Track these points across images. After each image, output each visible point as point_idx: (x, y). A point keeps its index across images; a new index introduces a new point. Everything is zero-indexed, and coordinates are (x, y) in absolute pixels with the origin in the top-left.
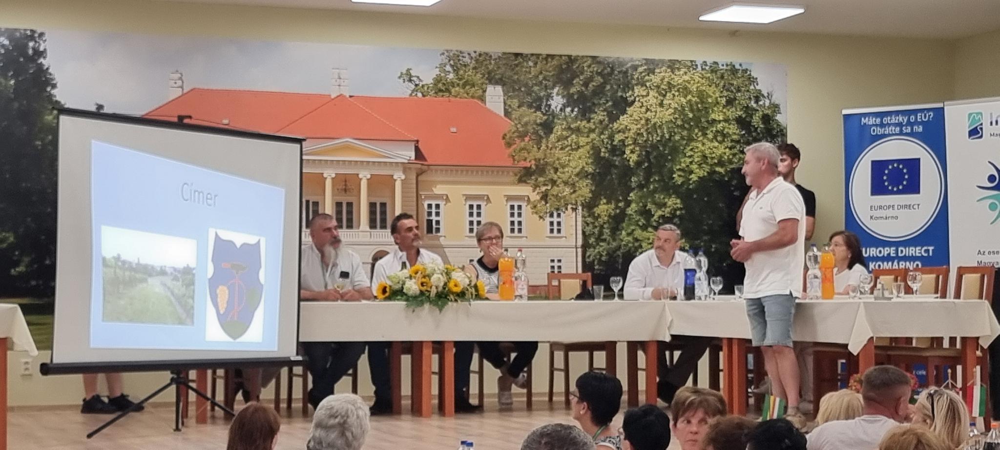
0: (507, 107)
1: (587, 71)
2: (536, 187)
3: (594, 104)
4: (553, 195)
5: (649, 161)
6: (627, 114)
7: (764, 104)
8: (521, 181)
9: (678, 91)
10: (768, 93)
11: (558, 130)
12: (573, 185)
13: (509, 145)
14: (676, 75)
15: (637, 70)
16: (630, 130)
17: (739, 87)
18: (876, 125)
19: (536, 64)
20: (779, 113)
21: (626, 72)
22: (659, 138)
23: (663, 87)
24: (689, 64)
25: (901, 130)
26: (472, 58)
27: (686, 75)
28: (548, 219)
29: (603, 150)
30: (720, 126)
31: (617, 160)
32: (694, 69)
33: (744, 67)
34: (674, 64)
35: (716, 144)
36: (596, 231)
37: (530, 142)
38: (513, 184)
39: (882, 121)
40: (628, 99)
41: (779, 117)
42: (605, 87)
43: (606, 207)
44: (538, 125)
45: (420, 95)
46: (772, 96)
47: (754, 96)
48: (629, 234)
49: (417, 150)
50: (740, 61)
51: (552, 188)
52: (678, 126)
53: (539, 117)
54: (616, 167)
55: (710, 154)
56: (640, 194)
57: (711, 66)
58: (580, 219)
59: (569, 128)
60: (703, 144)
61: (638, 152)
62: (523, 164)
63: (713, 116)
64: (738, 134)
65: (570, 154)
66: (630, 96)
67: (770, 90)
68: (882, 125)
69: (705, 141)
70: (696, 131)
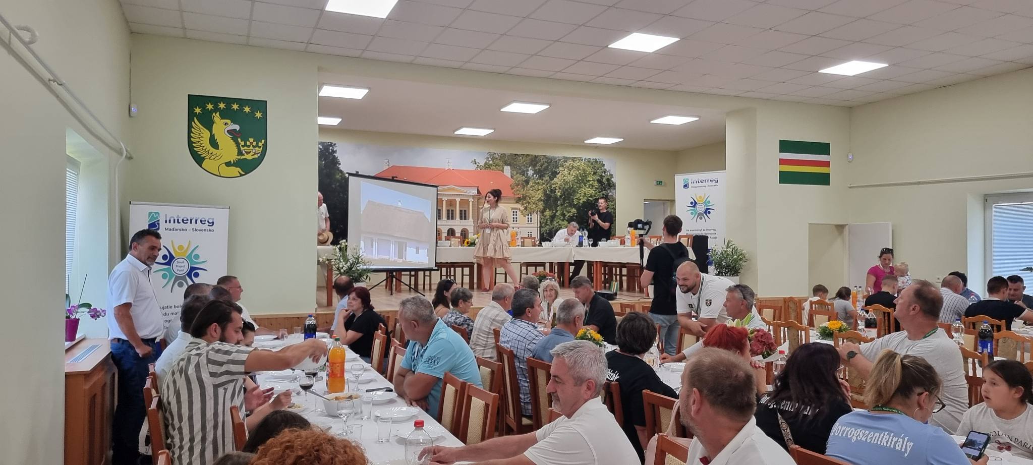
0: (512, 174)
1: (542, 161)
2: (522, 204)
3: (544, 174)
4: (529, 208)
5: (565, 195)
6: (557, 177)
7: (607, 174)
8: (517, 202)
9: (576, 169)
11: (531, 183)
12: (536, 204)
13: (512, 189)
14: (575, 163)
15: (560, 161)
16: (558, 183)
17: (598, 168)
19: (523, 158)
21: (556, 162)
22: (568, 187)
23: (570, 167)
24: (580, 159)
26: (498, 155)
27: (579, 163)
28: (527, 217)
29: (547, 191)
30: (591, 182)
31: (553, 195)
32: (581, 161)
33: (600, 160)
34: (574, 159)
35: (590, 189)
36: (545, 221)
37: (520, 188)
38: (514, 203)
40: (557, 171)
41: (613, 179)
42: (548, 167)
43: (548, 212)
44: (523, 181)
45: (479, 169)
46: (610, 171)
47: (604, 171)
48: (557, 223)
49: (478, 190)
50: (599, 158)
51: (529, 205)
52: (576, 182)
53: (524, 178)
54: (553, 197)
55: (587, 193)
56: (561, 207)
57: (588, 160)
58: (539, 217)
59: (535, 183)
60: (585, 189)
61: (561, 192)
62: (518, 196)
63: (588, 179)
64: (598, 186)
65: (536, 192)
67: (610, 169)
70: (582, 184)
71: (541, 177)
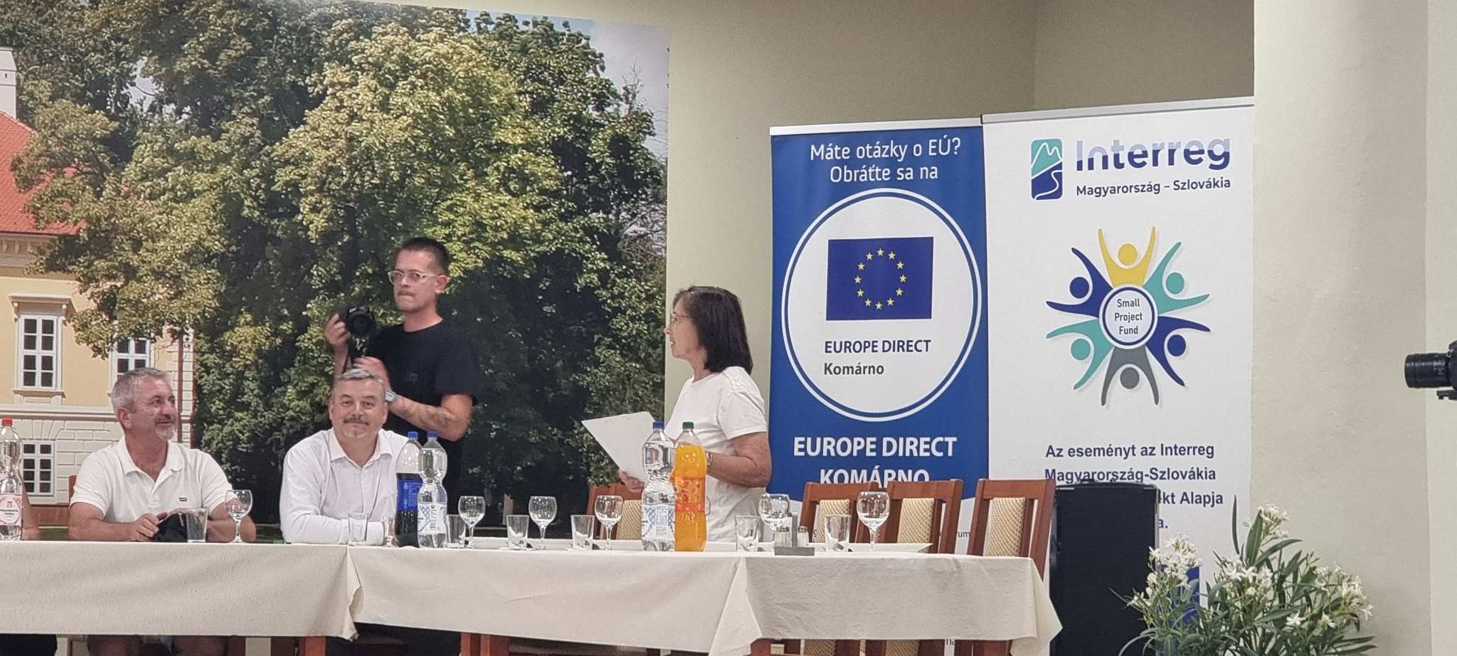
0: (25, 98)
1: (215, 24)
2: (88, 280)
3: (230, 100)
4: (129, 301)
5: (353, 231)
6: (305, 123)
7: (617, 110)
8: (55, 266)
9: (423, 76)
10: (625, 88)
11: (145, 154)
12: (176, 279)
13: (26, 183)
14: (419, 40)
15: (330, 27)
16: (311, 159)
17: (561, 73)
18: (841, 163)
20: (650, 134)
21: (305, 31)
22: (376, 181)
23: (388, 65)
24: (450, 18)
25: (894, 175)
27: (442, 42)
28: (115, 356)
29: (247, 203)
30: (515, 159)
31: (279, 226)
32: (461, 29)
33: (574, 30)
34: (415, 17)
35: (506, 198)
36: (227, 384)
37: (77, 178)
38: (34, 272)
39: (852, 154)
40: (310, 89)
41: (648, 143)
42: (256, 61)
43: (250, 331)
44: (94, 139)
46: (634, 96)
47: (594, 95)
48: (302, 395)
50: (567, 16)
51: (126, 283)
52: (420, 156)
53: (100, 123)
54: (277, 242)
55: (493, 219)
57: (499, 25)
58: (189, 356)
59: (171, 151)
60: (477, 197)
61: (329, 210)
62: (58, 228)
63: (501, 136)
64: (557, 178)
65: (173, 208)
66: (315, 85)
67: (631, 81)
68: (853, 163)
69: (482, 189)
70: (462, 166)
71: (208, 121)
